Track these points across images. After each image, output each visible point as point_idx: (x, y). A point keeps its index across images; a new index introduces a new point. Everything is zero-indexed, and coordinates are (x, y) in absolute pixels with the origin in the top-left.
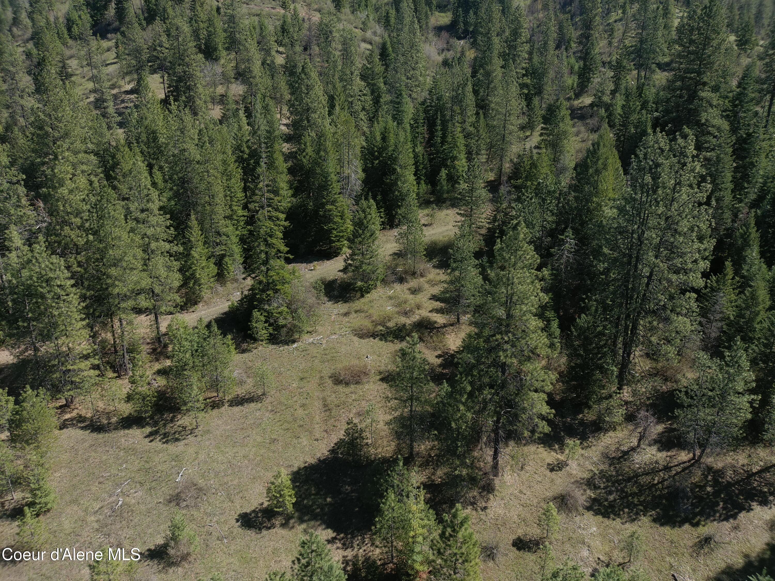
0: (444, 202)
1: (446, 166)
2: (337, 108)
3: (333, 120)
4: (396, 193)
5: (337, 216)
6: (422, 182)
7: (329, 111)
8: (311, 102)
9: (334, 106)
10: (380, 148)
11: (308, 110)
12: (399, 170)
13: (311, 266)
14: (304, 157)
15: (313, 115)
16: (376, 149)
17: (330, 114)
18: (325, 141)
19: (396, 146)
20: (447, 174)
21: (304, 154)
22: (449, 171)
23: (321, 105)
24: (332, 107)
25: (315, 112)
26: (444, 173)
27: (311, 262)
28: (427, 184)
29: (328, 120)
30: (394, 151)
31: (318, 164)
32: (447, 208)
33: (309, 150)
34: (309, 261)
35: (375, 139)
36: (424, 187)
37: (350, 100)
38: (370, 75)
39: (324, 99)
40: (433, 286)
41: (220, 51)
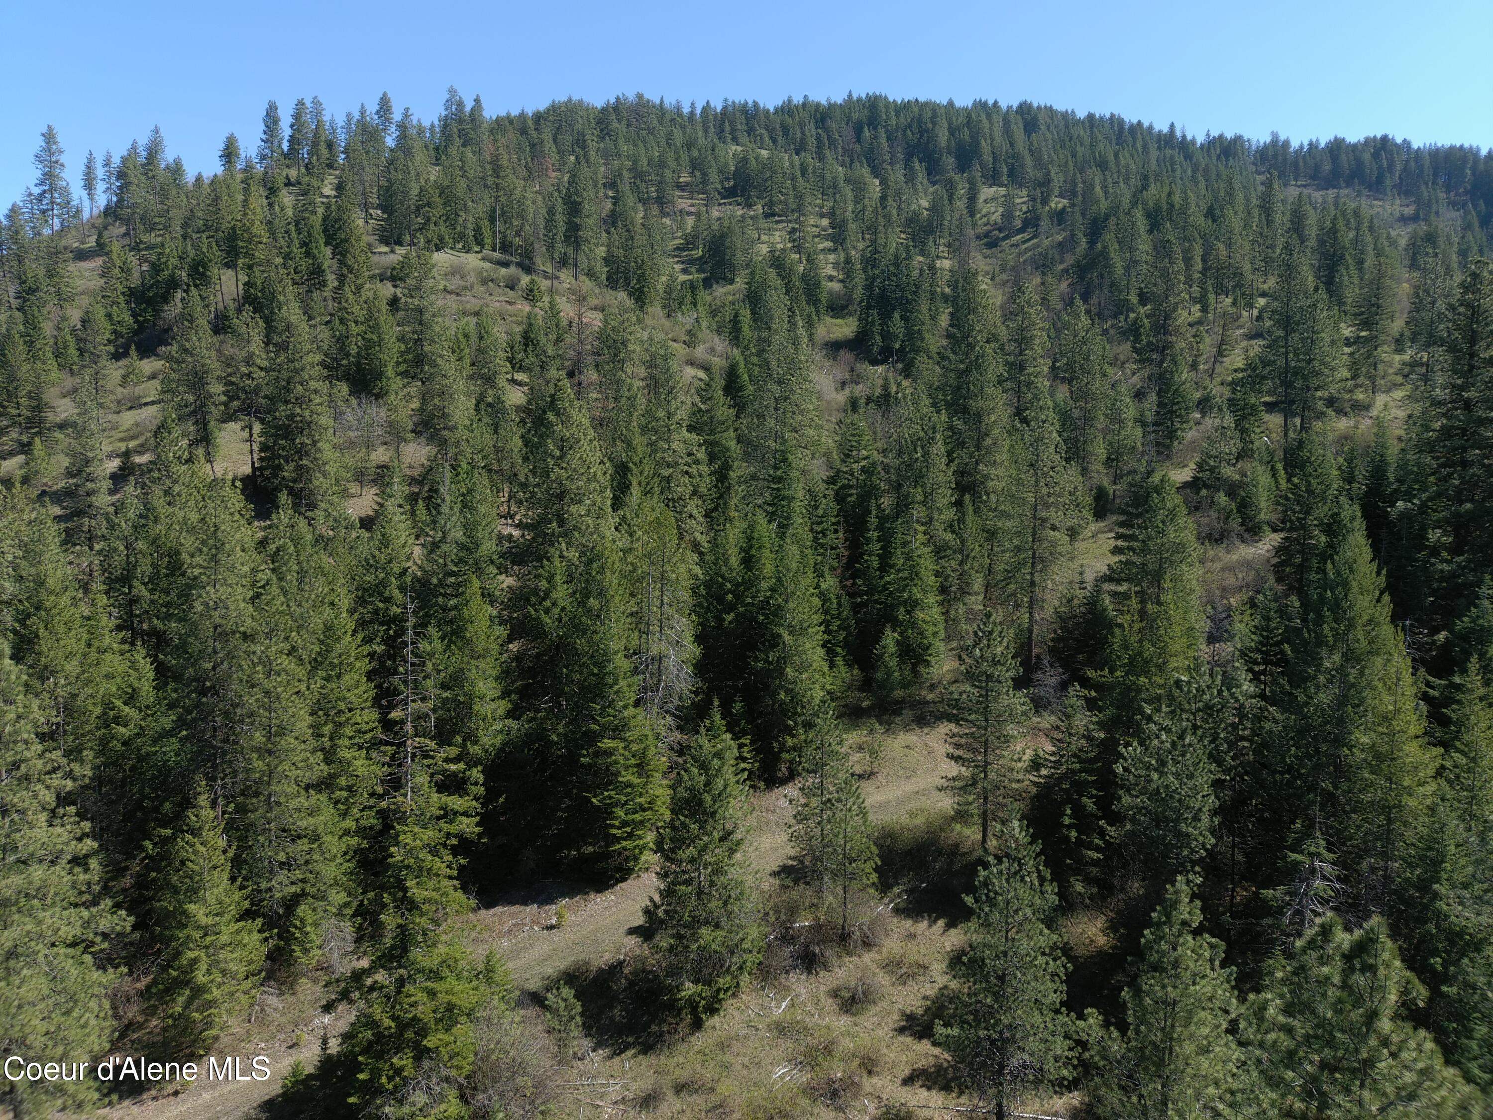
0: (897, 713)
1: (896, 624)
2: (635, 491)
3: (623, 518)
4: (782, 695)
5: (627, 768)
6: (839, 661)
7: (615, 498)
8: (570, 478)
9: (628, 487)
10: (738, 585)
11: (561, 497)
12: (787, 637)
13: (550, 913)
14: (547, 611)
15: (574, 508)
16: (729, 586)
17: (617, 504)
18: (601, 570)
19: (779, 580)
20: (898, 643)
21: (547, 603)
22: (901, 634)
23: (592, 486)
24: (621, 488)
25: (580, 502)
26: (890, 639)
27: (549, 900)
28: (850, 666)
29: (612, 520)
30: (772, 590)
31: (583, 630)
32: (907, 728)
33: (561, 593)
34: (545, 898)
35: (726, 562)
36: (844, 673)
37: (665, 473)
38: (705, 423)
39: (602, 473)
40: (903, 979)
41: (388, 379)
